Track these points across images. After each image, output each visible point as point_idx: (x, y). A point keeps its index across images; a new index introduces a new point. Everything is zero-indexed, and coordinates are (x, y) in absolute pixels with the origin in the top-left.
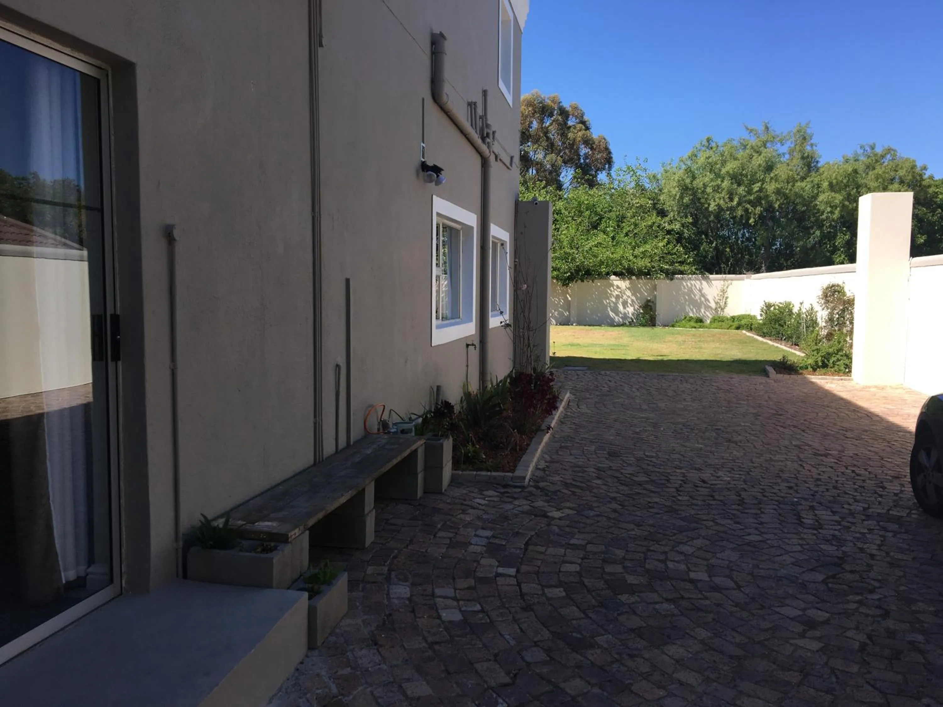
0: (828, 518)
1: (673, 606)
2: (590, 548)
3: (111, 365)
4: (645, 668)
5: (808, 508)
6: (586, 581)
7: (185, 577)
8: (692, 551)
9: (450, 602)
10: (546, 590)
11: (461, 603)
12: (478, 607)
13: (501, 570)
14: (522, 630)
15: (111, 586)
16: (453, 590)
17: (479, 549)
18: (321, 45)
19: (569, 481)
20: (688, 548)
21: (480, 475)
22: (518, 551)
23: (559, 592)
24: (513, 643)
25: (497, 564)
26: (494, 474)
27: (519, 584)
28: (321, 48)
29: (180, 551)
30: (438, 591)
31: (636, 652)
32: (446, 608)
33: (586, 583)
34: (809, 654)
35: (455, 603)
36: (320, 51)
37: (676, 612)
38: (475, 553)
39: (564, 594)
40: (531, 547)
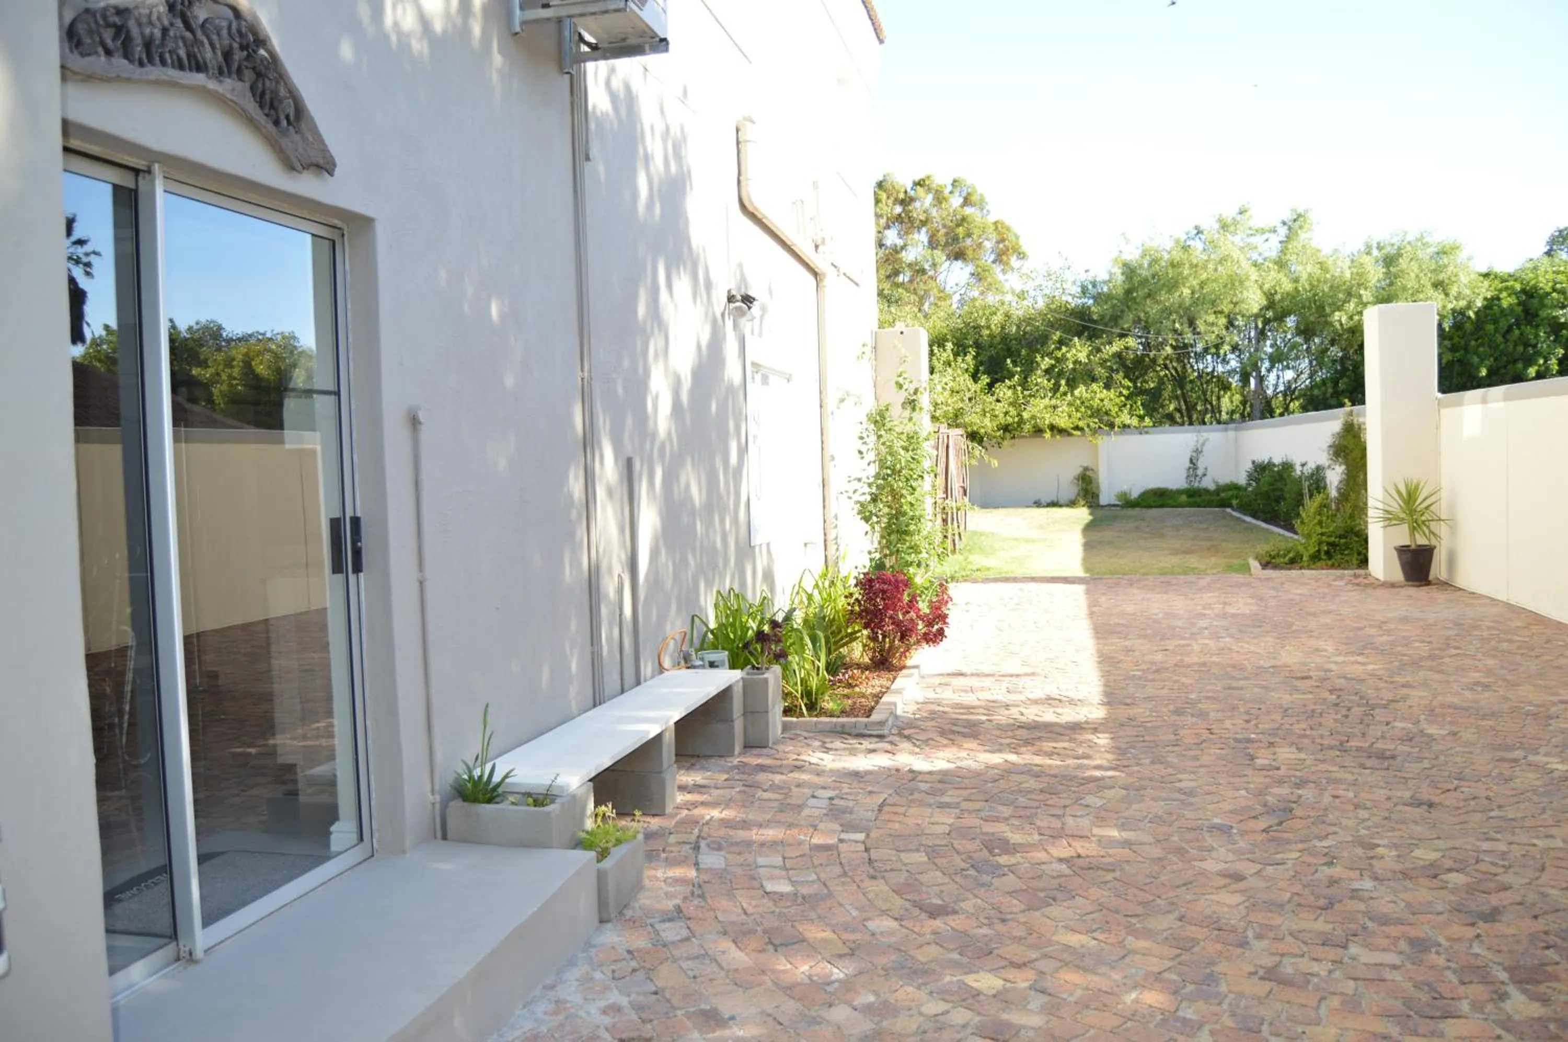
0: (1293, 756)
1: (1064, 866)
2: (964, 805)
3: (352, 577)
4: (1019, 932)
5: (1267, 744)
6: (956, 843)
7: (445, 837)
8: (1101, 803)
9: (777, 872)
10: (903, 855)
11: (791, 872)
12: (814, 877)
13: (844, 836)
14: (869, 900)
15: (360, 846)
16: (780, 859)
17: (816, 812)
18: (588, 158)
19: (947, 727)
20: (1097, 800)
21: (821, 723)
22: (870, 813)
23: (921, 857)
24: (855, 913)
25: (840, 829)
26: (841, 720)
27: (867, 850)
28: (588, 163)
29: (438, 806)
30: (761, 861)
31: (1009, 917)
32: (771, 878)
33: (956, 846)
34: (1226, 909)
35: (784, 873)
36: (588, 167)
37: (1068, 872)
38: (811, 816)
39: (926, 859)
40: (886, 809)
